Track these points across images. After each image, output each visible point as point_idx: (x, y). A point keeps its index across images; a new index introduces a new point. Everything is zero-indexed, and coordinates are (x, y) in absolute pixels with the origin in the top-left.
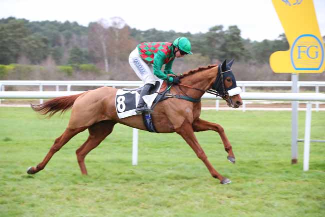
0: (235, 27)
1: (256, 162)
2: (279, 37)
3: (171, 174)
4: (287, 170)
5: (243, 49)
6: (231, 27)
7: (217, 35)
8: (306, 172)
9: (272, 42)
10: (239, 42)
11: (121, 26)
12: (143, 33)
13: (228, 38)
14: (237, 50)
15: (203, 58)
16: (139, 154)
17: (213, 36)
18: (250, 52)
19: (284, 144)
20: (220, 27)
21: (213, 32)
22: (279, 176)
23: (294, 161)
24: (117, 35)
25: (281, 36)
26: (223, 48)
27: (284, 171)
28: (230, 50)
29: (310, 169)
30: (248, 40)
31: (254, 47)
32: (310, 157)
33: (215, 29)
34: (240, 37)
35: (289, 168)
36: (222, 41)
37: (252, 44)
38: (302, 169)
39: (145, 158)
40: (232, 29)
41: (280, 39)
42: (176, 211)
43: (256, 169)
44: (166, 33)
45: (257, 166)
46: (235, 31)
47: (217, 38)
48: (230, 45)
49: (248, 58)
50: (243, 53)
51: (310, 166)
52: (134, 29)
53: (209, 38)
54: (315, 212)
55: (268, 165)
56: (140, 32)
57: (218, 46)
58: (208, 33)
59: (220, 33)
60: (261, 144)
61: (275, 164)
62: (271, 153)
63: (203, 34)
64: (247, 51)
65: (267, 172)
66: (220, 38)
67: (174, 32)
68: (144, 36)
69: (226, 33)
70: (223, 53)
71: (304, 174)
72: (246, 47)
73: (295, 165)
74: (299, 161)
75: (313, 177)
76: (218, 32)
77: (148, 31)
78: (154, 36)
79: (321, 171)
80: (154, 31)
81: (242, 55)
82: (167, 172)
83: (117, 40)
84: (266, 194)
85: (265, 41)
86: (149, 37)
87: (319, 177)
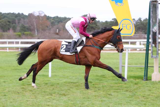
1: (104, 76)
2: (112, 20)
3: (66, 81)
5: (97, 25)
9: (109, 22)
11: (43, 15)
12: (52, 18)
14: (94, 26)
16: (52, 72)
18: (99, 26)
19: (115, 67)
20: (86, 15)
22: (114, 81)
24: (41, 19)
25: (113, 19)
28: (91, 26)
30: (99, 21)
31: (102, 24)
32: (128, 73)
37: (100, 23)
39: (54, 74)
41: (113, 21)
42: (69, 98)
43: (104, 78)
44: (63, 18)
45: (104, 77)
50: (97, 27)
51: (127, 77)
52: (49, 16)
54: (130, 97)
55: (109, 77)
56: (51, 18)
61: (112, 76)
65: (109, 80)
67: (66, 17)
68: (53, 19)
72: (98, 24)
75: (129, 82)
77: (54, 17)
78: (57, 19)
79: (132, 79)
80: (57, 17)
81: (96, 28)
82: (65, 80)
83: (41, 21)
84: (108, 90)
85: (106, 22)
86: (55, 20)
87: (132, 82)
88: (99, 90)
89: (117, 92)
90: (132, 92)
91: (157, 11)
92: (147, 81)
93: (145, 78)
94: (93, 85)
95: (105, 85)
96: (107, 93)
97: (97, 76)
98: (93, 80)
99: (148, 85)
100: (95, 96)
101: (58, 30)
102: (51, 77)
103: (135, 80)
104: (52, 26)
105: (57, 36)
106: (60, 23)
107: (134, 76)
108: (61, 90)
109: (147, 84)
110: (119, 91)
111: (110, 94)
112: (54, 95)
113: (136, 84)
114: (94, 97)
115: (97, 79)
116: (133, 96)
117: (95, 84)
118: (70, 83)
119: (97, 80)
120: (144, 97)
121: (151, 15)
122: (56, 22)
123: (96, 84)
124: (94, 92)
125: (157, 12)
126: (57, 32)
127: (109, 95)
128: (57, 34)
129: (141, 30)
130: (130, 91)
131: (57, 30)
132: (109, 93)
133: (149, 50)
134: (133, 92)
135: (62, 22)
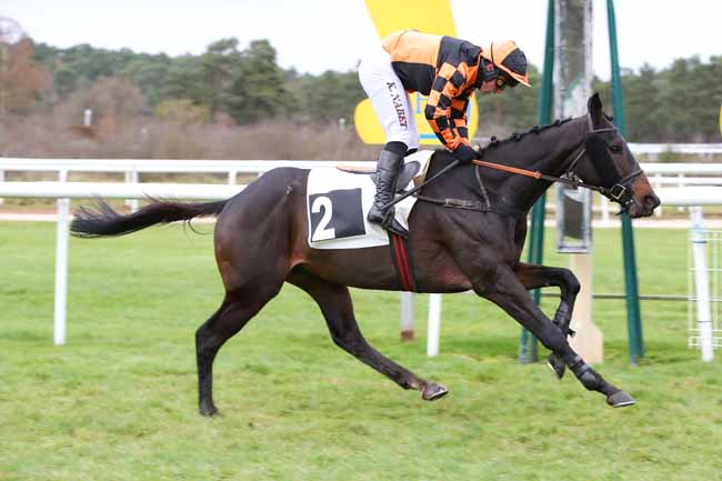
0: (265, 43)
1: (325, 338)
3: (139, 364)
4: (394, 354)
5: (281, 91)
6: (254, 44)
7: (225, 60)
8: (433, 359)
9: (344, 76)
10: (272, 75)
11: (15, 38)
12: (62, 54)
13: (249, 67)
14: (268, 93)
15: (196, 110)
16: (69, 320)
17: (216, 61)
18: (297, 97)
20: (232, 43)
21: (216, 53)
23: (407, 335)
24: (5, 57)
26: (239, 88)
28: (253, 93)
29: (440, 351)
30: (293, 72)
31: (306, 87)
32: (442, 325)
33: (221, 46)
34: (275, 65)
35: (397, 350)
36: (235, 72)
37: (298, 80)
38: (425, 351)
39: (81, 328)
40: (259, 47)
42: (157, 445)
43: (324, 352)
44: (114, 53)
45: (325, 346)
46: (265, 52)
47: (225, 67)
48: (253, 82)
49: (293, 110)
50: (282, 98)
51: (441, 344)
52: (43, 46)
53: (208, 66)
54: (458, 444)
56: (54, 52)
57: (227, 84)
58: (204, 55)
59: (231, 55)
63: (196, 58)
64: (290, 94)
66: (230, 68)
67: (130, 51)
68: (65, 60)
69: (245, 55)
70: (237, 99)
71: (430, 363)
72: (288, 87)
73: (408, 343)
74: (416, 335)
75: (448, 370)
76: (227, 53)
77: (72, 51)
78: (85, 60)
79: (464, 357)
80: (87, 49)
81: (280, 103)
82: (133, 360)
83: (5, 68)
84: (349, 406)
85: (329, 75)
86: (76, 63)
87: (462, 369)
88: (304, 407)
89: (393, 418)
90: (467, 419)
91: (587, 24)
92: (536, 366)
93: (525, 351)
94: (276, 382)
95: (335, 381)
96: (345, 420)
97: (293, 339)
98: (273, 359)
99: (539, 385)
100: (287, 437)
101: (88, 113)
102: (66, 345)
103: (480, 360)
104: (60, 92)
105: (86, 143)
106: (101, 77)
107: (473, 338)
108: (119, 410)
109: (537, 380)
110: (401, 411)
111: (361, 427)
112: (82, 431)
113: (482, 379)
114: (279, 441)
115: (294, 355)
116: (470, 437)
117: (282, 379)
118: (157, 376)
119: (293, 358)
120: (523, 440)
121: (557, 42)
122: (80, 72)
123: (288, 380)
124: (282, 419)
125: (587, 30)
126: (87, 121)
127: (356, 430)
128: (87, 133)
129: (497, 115)
130: (454, 415)
131: (83, 115)
132: (354, 423)
133: (548, 216)
134: (469, 415)
135: (109, 74)
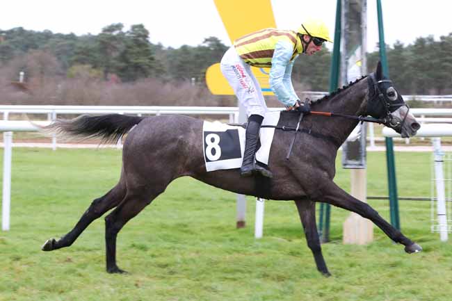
0: (141, 26)
1: (185, 226)
2: (204, 42)
4: (232, 237)
5: (152, 59)
6: (134, 27)
9: (194, 49)
10: (146, 48)
13: (130, 43)
14: (143, 60)
17: (108, 39)
18: (162, 63)
19: (222, 199)
20: (119, 26)
21: (108, 34)
22: (220, 245)
23: (241, 224)
25: (207, 40)
27: (227, 238)
29: (264, 235)
30: (159, 46)
31: (169, 56)
33: (111, 28)
34: (148, 41)
35: (234, 234)
37: (164, 51)
38: (253, 235)
40: (136, 29)
41: (206, 45)
43: (185, 235)
45: (186, 232)
46: (141, 32)
47: (113, 42)
49: (160, 71)
50: (152, 64)
53: (102, 42)
54: (277, 298)
55: (202, 230)
57: (114, 54)
59: (118, 34)
60: (189, 199)
61: (212, 228)
62: (206, 212)
64: (158, 61)
65: (203, 240)
66: (118, 43)
68: (5, 38)
69: (127, 35)
72: (157, 57)
74: (247, 224)
75: (269, 248)
76: (115, 33)
81: (151, 67)
85: (185, 48)
94: (153, 256)
117: (156, 254)
